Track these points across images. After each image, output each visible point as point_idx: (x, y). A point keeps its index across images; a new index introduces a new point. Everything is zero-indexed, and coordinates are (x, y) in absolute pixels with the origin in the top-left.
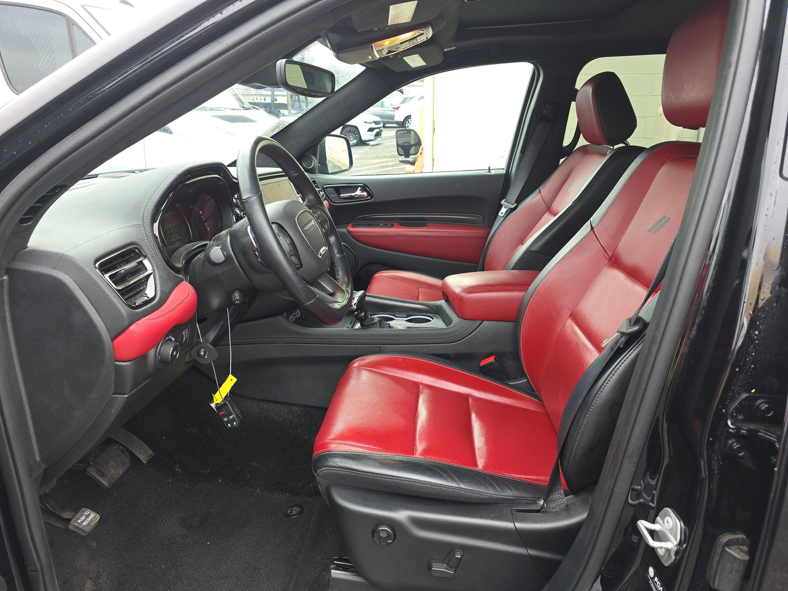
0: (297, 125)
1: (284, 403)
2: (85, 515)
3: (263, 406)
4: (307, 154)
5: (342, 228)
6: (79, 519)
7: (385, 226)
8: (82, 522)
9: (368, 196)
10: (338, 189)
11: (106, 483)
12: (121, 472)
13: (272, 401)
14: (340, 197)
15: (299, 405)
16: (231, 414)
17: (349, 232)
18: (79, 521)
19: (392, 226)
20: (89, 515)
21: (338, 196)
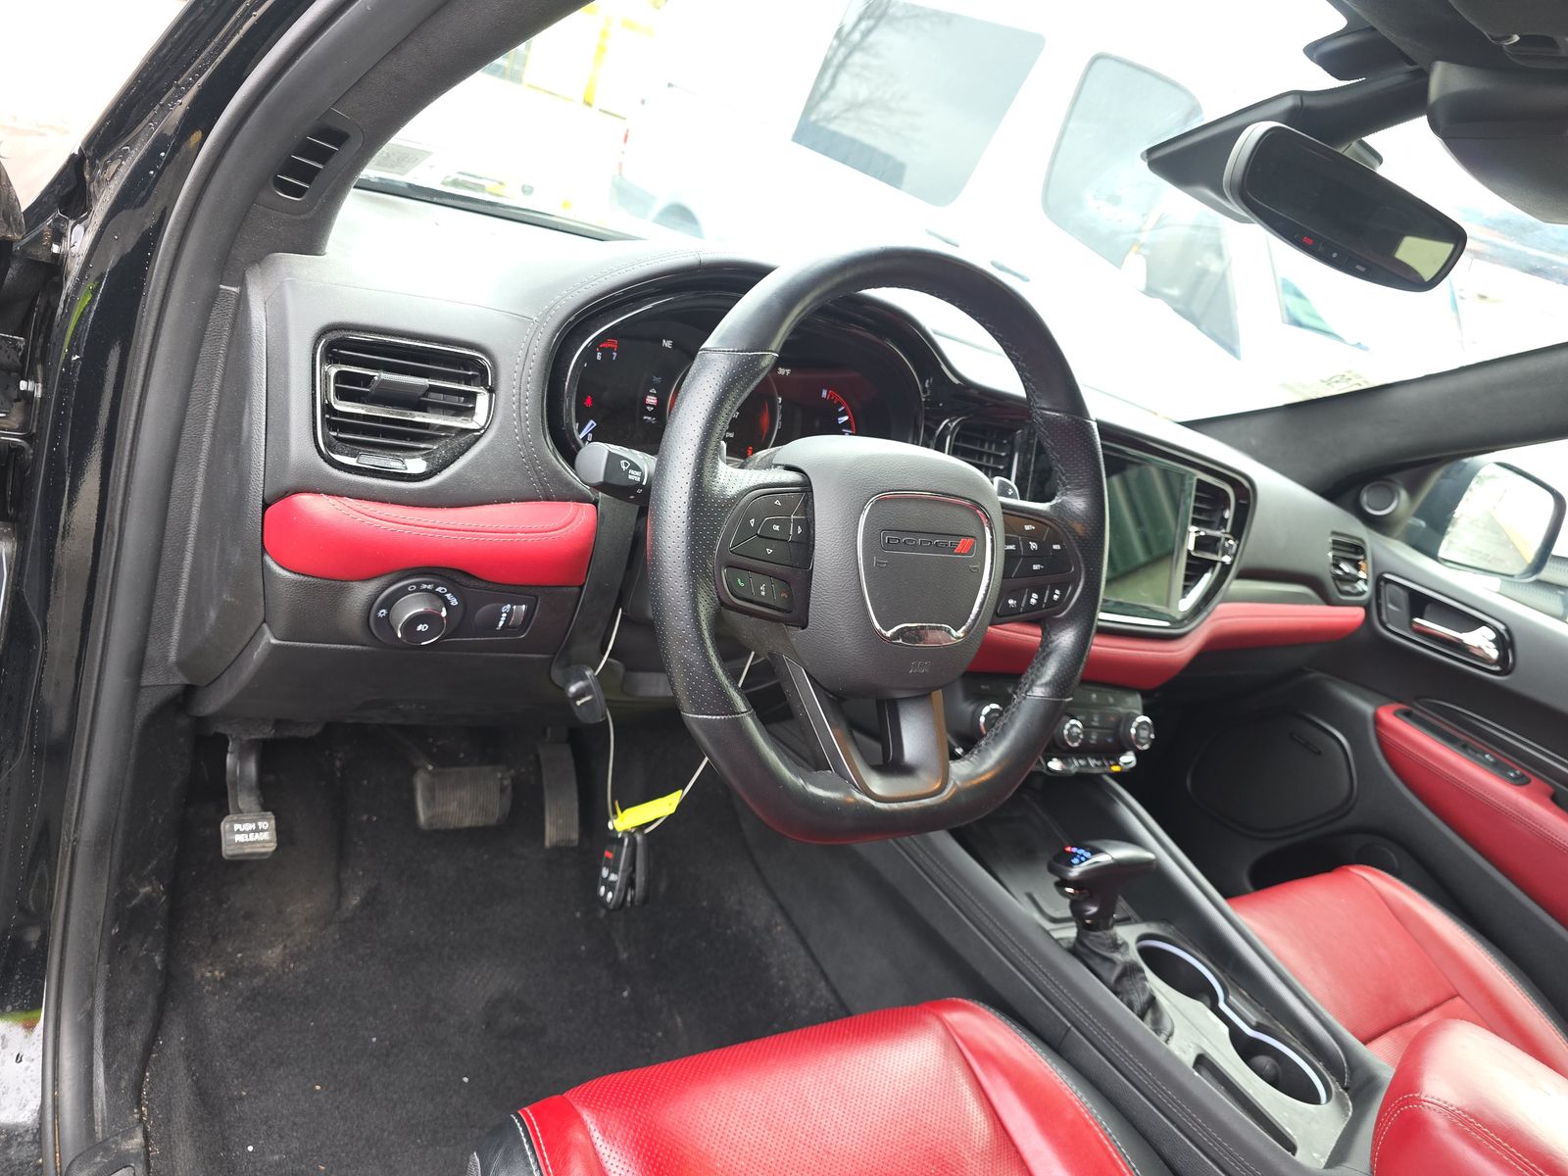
0: (1401, 393)
1: (812, 956)
2: (257, 827)
3: (777, 924)
4: (1392, 477)
5: (1366, 700)
6: (242, 822)
7: (1499, 768)
8: (239, 832)
9: (1496, 663)
10: (1419, 603)
11: (422, 817)
12: (467, 823)
13: (797, 931)
14: (1411, 622)
15: (834, 991)
16: (616, 873)
17: (1377, 721)
18: (237, 827)
19: (1520, 782)
20: (263, 831)
21: (1406, 618)
